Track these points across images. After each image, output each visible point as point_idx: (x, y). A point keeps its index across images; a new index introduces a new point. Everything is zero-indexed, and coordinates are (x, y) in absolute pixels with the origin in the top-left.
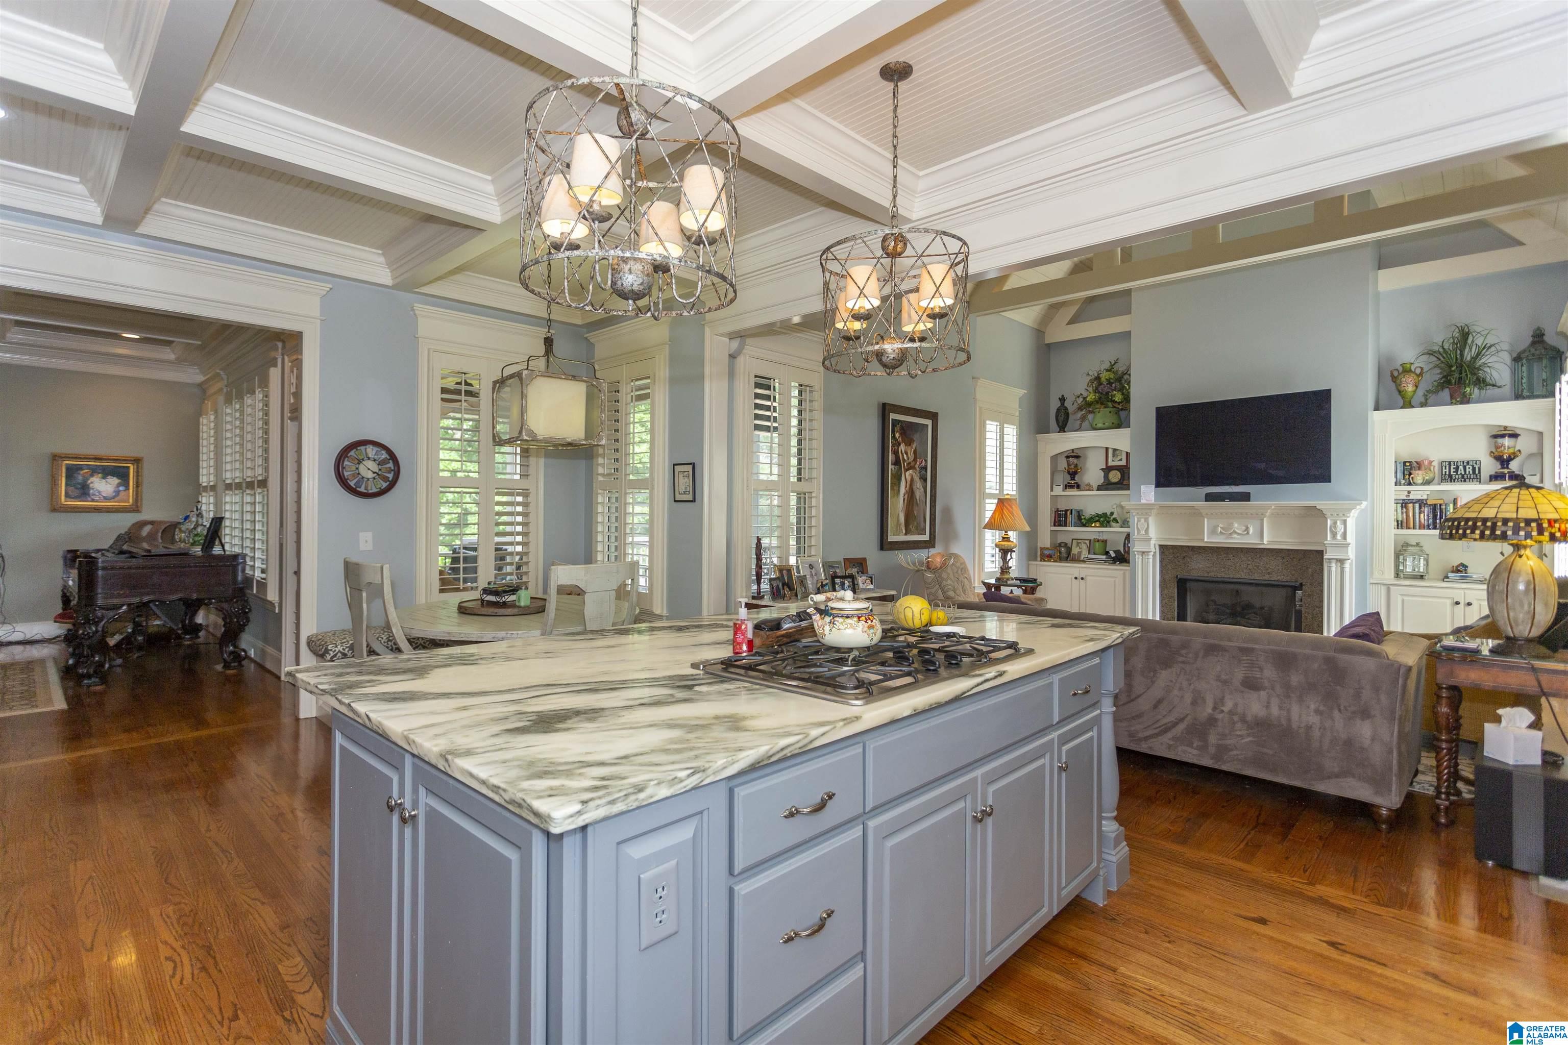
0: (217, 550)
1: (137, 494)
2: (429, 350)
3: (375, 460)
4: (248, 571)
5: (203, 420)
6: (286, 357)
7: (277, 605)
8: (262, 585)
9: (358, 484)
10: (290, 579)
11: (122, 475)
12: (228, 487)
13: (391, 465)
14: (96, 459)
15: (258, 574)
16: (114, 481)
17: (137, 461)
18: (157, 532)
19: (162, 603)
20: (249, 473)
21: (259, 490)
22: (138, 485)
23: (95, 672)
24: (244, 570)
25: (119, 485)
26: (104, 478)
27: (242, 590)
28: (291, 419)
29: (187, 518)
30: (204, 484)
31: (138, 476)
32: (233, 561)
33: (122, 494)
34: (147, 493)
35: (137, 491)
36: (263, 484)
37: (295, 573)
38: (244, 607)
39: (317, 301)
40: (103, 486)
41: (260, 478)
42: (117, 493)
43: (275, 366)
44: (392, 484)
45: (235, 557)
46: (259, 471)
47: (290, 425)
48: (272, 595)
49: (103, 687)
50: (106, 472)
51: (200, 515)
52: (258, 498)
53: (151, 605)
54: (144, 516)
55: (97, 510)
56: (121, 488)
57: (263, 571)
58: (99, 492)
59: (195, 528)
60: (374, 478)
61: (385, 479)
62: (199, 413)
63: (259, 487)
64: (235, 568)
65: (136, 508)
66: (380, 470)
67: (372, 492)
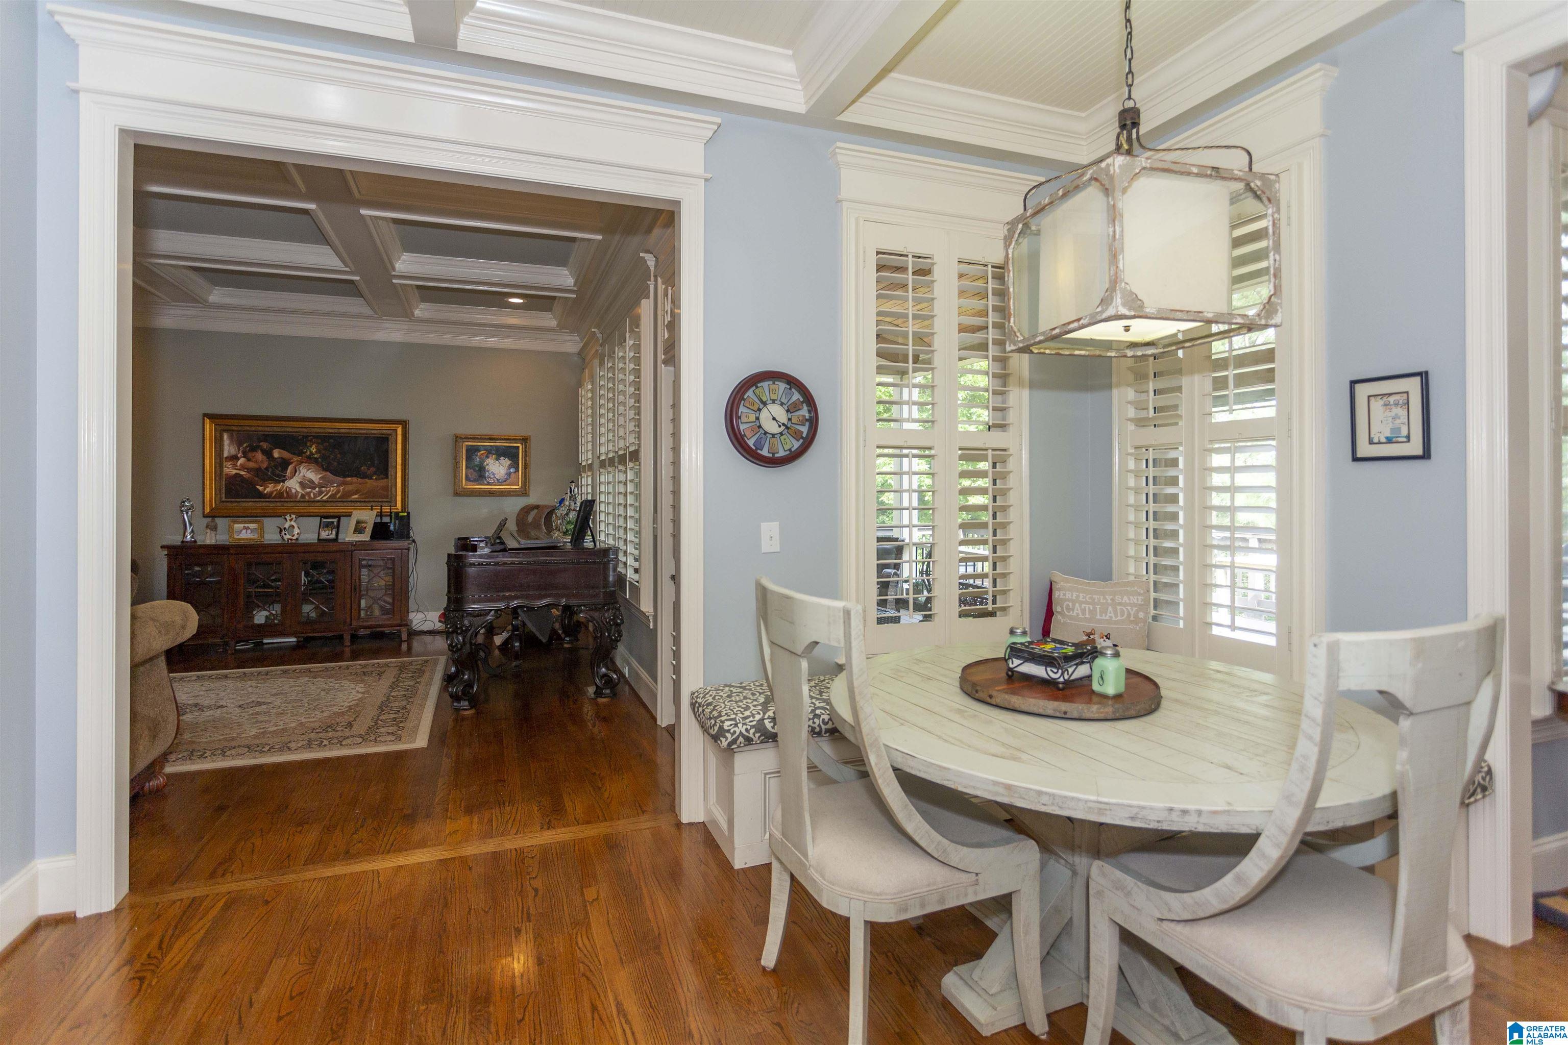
0: (588, 543)
1: (525, 476)
2: (857, 219)
3: (782, 404)
4: (620, 569)
5: (582, 392)
6: (659, 279)
7: (651, 618)
8: (636, 590)
9: (759, 444)
10: (667, 587)
11: (512, 454)
12: (603, 464)
13: (804, 412)
14: (491, 439)
15: (630, 574)
16: (506, 462)
17: (525, 440)
18: (541, 518)
19: (531, 609)
20: (621, 444)
21: (631, 465)
22: (525, 467)
23: (463, 692)
24: (615, 569)
25: (510, 467)
26: (497, 459)
27: (612, 594)
28: (665, 362)
29: (562, 501)
30: (584, 464)
31: (526, 456)
32: (605, 556)
33: (513, 476)
34: (535, 474)
35: (525, 473)
36: (635, 456)
37: (673, 578)
38: (616, 617)
39: (699, 149)
40: (497, 468)
41: (632, 449)
42: (509, 474)
43: (648, 298)
44: (807, 443)
45: (606, 552)
46: (631, 439)
47: (666, 372)
48: (646, 606)
49: (472, 711)
50: (500, 453)
51: (573, 498)
52: (630, 475)
53: (519, 611)
54: (532, 500)
55: (491, 493)
56: (512, 470)
57: (636, 571)
58: (494, 474)
59: (567, 514)
60: (781, 434)
61: (797, 435)
62: (580, 384)
63: (631, 460)
64: (606, 566)
65: (524, 492)
66: (790, 419)
67: (781, 453)
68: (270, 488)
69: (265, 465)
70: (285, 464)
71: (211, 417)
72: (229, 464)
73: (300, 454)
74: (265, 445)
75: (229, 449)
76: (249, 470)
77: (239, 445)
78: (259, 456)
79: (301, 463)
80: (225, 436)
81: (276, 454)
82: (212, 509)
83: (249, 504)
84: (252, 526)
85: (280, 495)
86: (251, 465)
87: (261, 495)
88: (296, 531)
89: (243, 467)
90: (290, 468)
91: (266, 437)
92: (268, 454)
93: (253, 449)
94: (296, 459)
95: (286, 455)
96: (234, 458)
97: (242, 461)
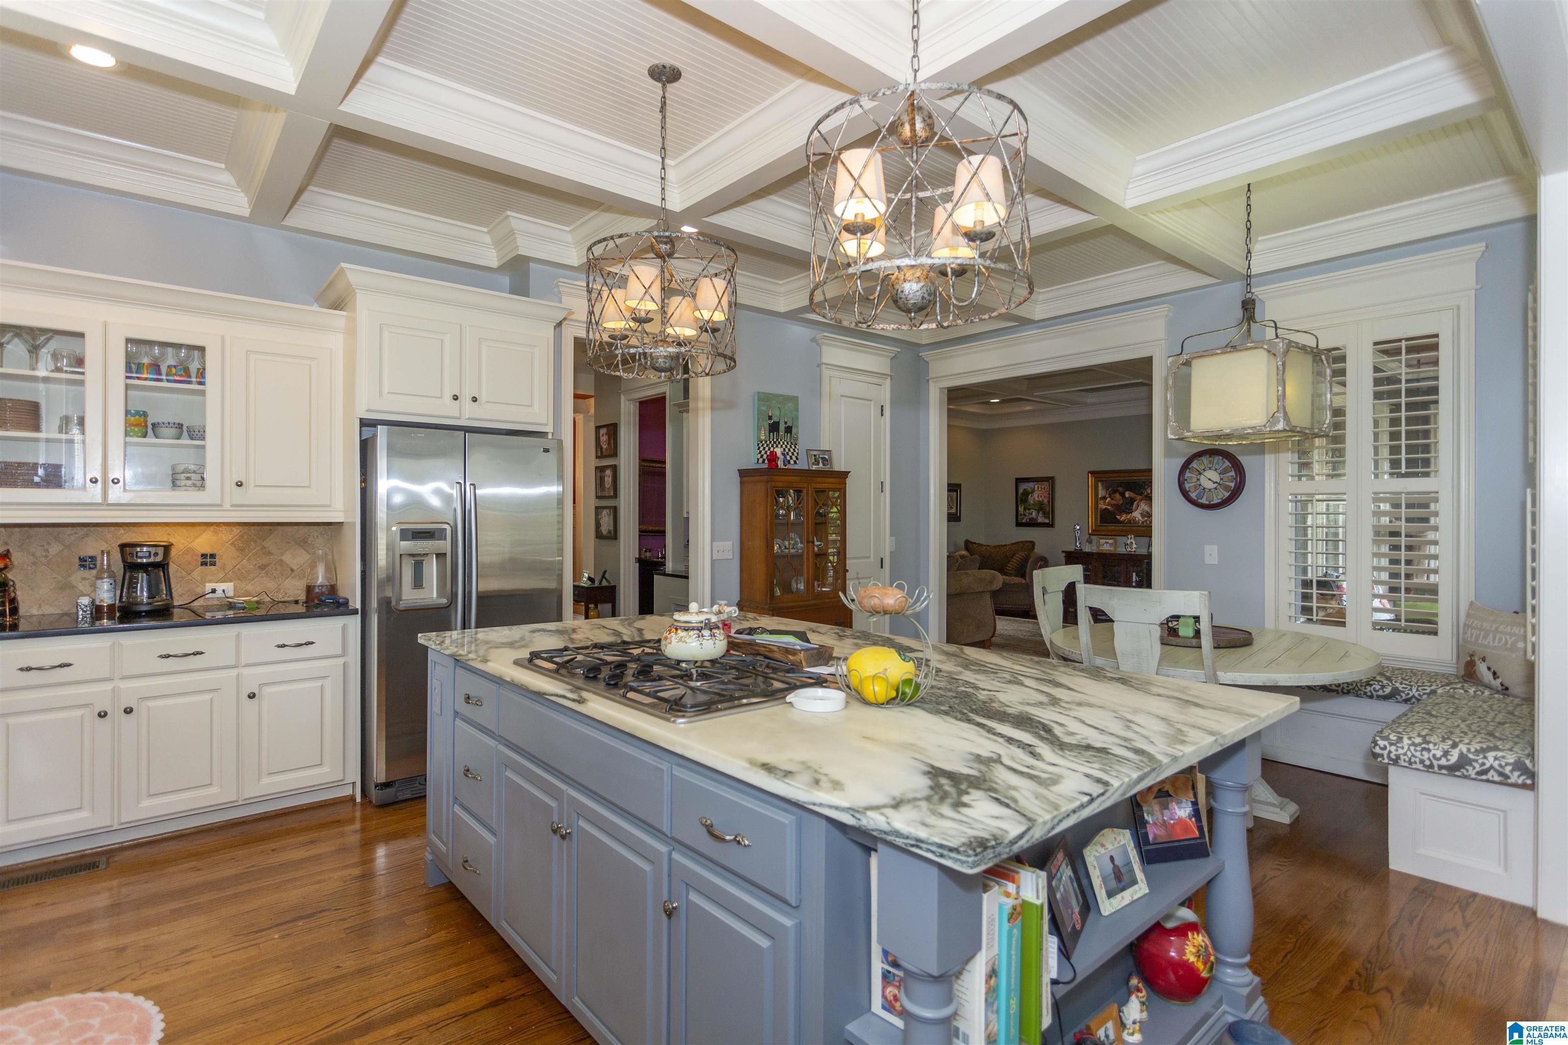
3: (1216, 470)
9: (1200, 495)
13: (1232, 473)
44: (1235, 494)
60: (1216, 488)
61: (1227, 489)
66: (1221, 479)
67: (1216, 501)
68: (1123, 517)
69: (1121, 502)
70: (1132, 501)
71: (1092, 473)
72: (1102, 502)
73: (1141, 494)
74: (1120, 489)
75: (1101, 492)
76: (1112, 505)
77: (1107, 490)
78: (1118, 496)
79: (1141, 500)
80: (1100, 485)
81: (1127, 494)
82: (1093, 530)
83: (1112, 527)
84: (1111, 541)
85: (1129, 522)
86: (1114, 502)
87: (1119, 522)
88: (1134, 546)
89: (1109, 504)
90: (1135, 503)
91: (1121, 484)
92: (1123, 495)
93: (1115, 492)
94: (1139, 497)
95: (1133, 495)
96: (1104, 498)
97: (1108, 500)
